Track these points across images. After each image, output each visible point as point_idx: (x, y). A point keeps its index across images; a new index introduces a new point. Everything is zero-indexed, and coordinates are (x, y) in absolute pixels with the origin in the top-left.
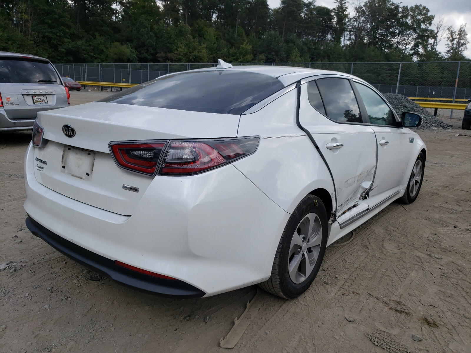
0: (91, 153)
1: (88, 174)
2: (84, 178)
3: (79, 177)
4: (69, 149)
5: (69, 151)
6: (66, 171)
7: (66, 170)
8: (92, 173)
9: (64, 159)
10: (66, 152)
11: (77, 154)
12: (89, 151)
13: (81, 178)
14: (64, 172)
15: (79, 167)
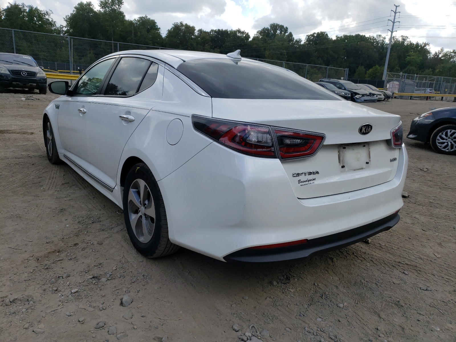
0: (365, 144)
1: (367, 163)
2: (364, 167)
3: (360, 169)
4: (345, 148)
5: (344, 150)
6: (346, 170)
7: (346, 168)
8: (370, 161)
9: (341, 159)
10: (341, 152)
11: (353, 150)
12: (363, 143)
13: (362, 169)
14: (345, 171)
15: (358, 160)
